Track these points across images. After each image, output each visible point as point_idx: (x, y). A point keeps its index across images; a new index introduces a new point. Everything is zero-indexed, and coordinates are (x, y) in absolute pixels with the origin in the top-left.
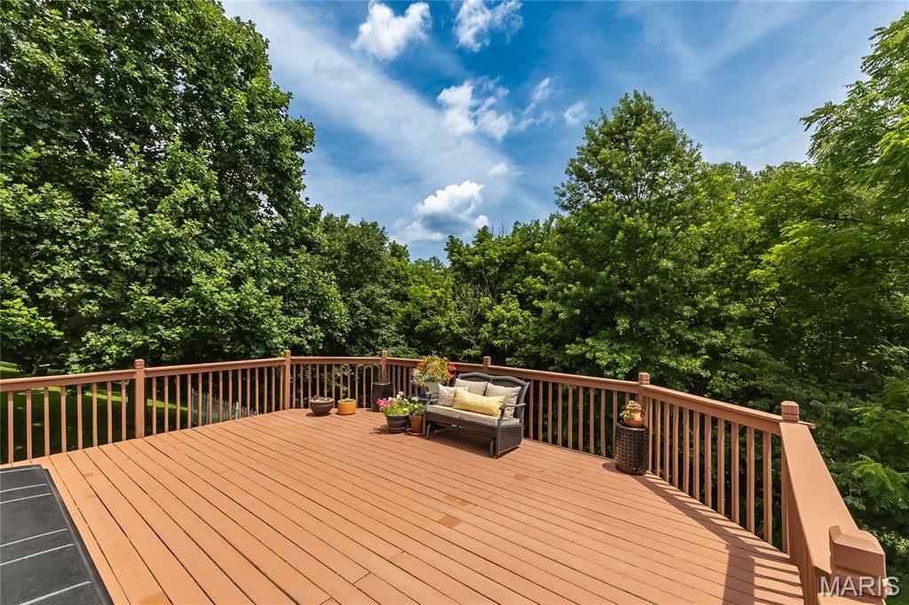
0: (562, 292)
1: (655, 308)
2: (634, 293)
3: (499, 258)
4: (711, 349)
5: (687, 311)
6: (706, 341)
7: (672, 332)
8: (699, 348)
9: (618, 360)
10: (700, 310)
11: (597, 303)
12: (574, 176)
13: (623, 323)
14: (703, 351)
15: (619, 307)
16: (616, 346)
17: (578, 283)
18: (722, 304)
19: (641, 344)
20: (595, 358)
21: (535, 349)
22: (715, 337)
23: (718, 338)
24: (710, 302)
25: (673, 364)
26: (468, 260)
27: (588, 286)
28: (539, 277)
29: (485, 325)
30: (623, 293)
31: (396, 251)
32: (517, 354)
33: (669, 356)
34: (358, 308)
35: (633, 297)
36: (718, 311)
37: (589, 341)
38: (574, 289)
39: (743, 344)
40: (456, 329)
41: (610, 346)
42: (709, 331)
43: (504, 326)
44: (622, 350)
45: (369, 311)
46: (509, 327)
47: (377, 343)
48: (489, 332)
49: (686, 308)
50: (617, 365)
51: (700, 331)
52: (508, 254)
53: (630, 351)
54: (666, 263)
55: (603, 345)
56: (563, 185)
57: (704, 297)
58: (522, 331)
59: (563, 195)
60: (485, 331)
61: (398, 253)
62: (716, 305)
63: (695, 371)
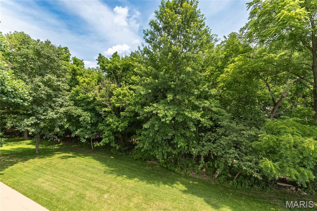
0: (144, 81)
1: (183, 91)
2: (175, 83)
3: (120, 66)
4: (204, 109)
5: (196, 92)
6: (202, 105)
7: (189, 101)
8: (200, 108)
9: (167, 114)
10: (201, 91)
11: (160, 87)
12: (153, 27)
13: (170, 97)
14: (201, 109)
15: (169, 89)
16: (167, 107)
17: (151, 77)
18: (209, 89)
19: (178, 106)
20: (157, 113)
21: (133, 108)
22: (206, 103)
23: (207, 104)
24: (205, 88)
25: (190, 115)
26: (106, 66)
27: (156, 79)
28: (138, 76)
29: (113, 97)
30: (171, 83)
31: (76, 62)
32: (125, 111)
33: (188, 111)
34: (40, 87)
35: (175, 85)
36: (207, 92)
37: (155, 105)
38: (149, 80)
39: (216, 106)
40: (98, 98)
41: (164, 107)
42: (204, 101)
43: (121, 97)
44: (169, 109)
45: (47, 88)
46: (123, 98)
47: (55, 105)
48: (115, 100)
49: (196, 90)
50: (167, 116)
51: (200, 100)
52: (124, 64)
53: (173, 110)
54: (189, 69)
55: (161, 107)
56: (148, 30)
57: (203, 86)
58: (128, 100)
59: (147, 35)
60: (113, 99)
61: (77, 63)
62: (207, 89)
63: (198, 119)
